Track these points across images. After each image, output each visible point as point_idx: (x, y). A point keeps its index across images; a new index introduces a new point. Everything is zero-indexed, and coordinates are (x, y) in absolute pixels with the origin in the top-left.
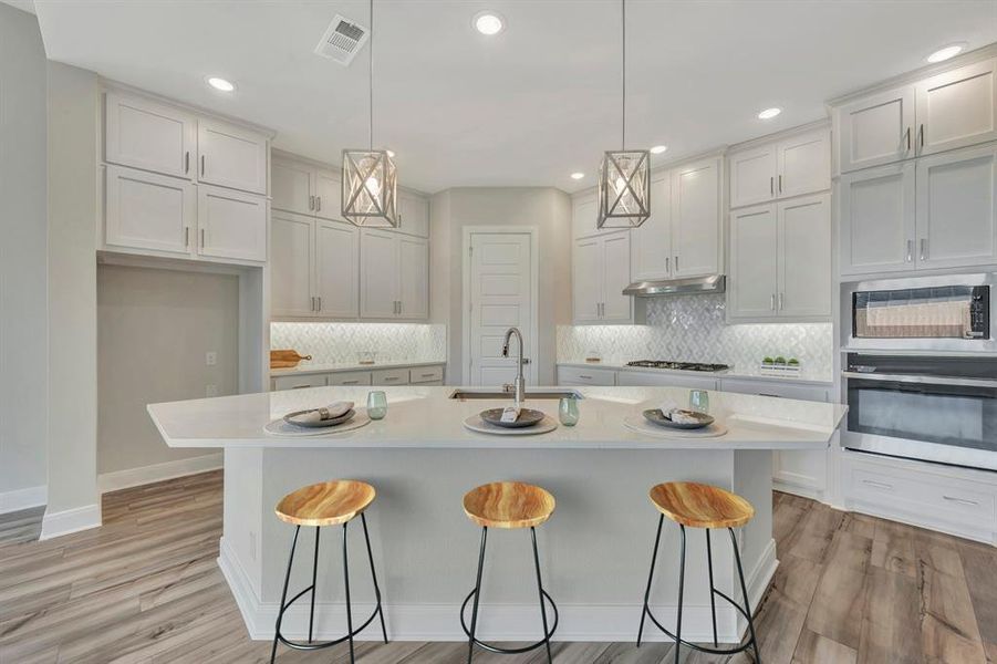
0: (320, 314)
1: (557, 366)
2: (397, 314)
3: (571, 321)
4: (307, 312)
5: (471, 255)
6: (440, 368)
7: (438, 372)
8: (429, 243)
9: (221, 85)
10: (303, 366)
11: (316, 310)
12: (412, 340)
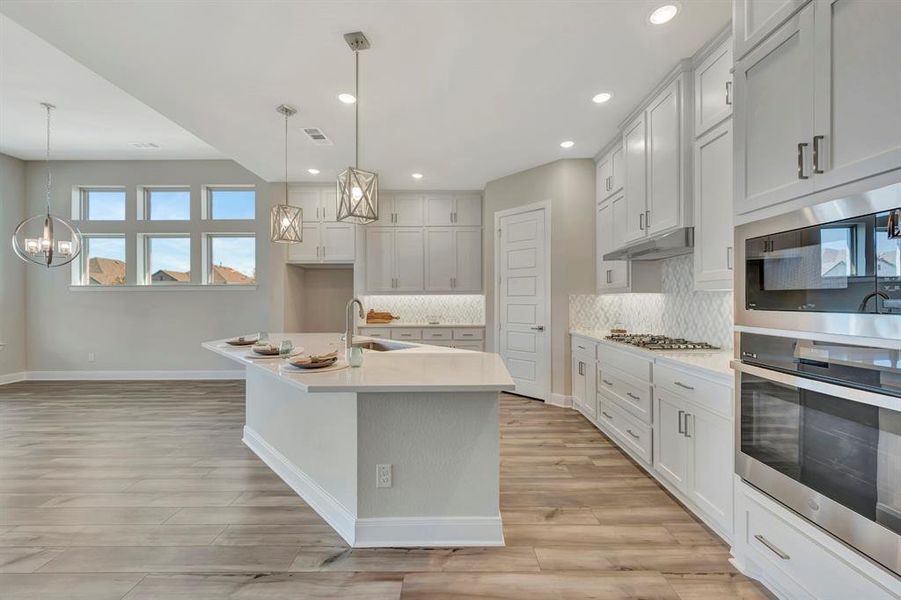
0: (398, 289)
1: (571, 335)
2: (454, 287)
3: (594, 290)
4: (391, 289)
5: (500, 236)
6: (481, 330)
7: (478, 334)
8: (482, 230)
9: (314, 172)
10: (394, 323)
11: (395, 288)
12: (463, 307)
